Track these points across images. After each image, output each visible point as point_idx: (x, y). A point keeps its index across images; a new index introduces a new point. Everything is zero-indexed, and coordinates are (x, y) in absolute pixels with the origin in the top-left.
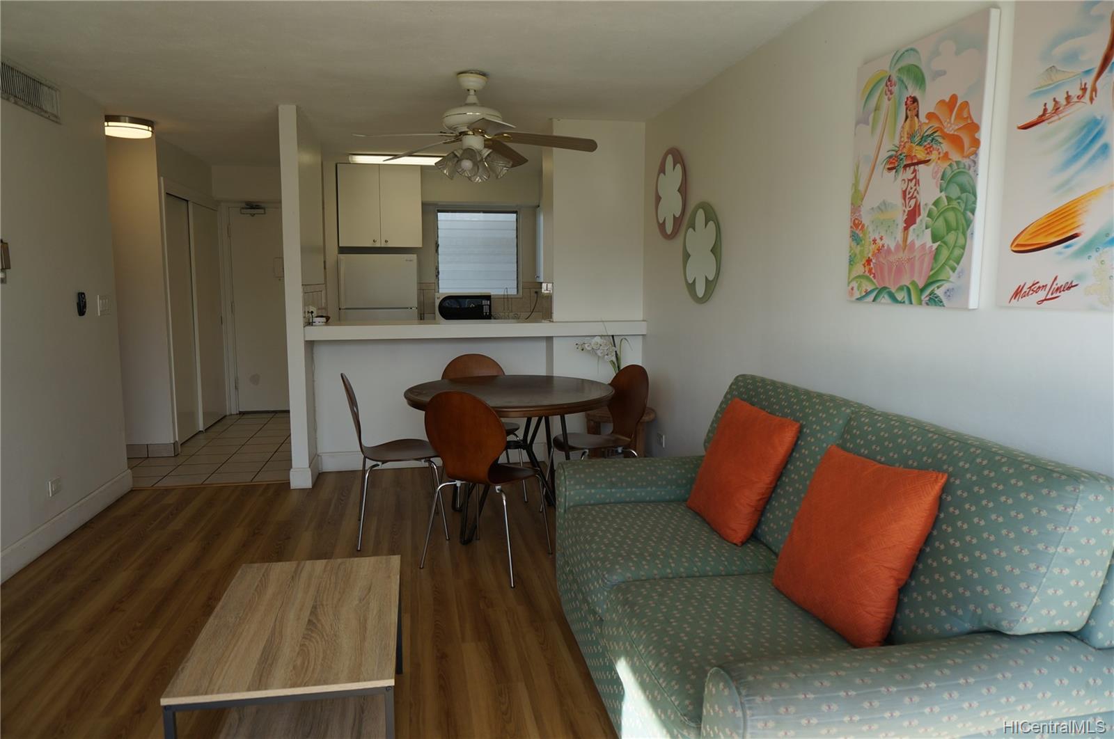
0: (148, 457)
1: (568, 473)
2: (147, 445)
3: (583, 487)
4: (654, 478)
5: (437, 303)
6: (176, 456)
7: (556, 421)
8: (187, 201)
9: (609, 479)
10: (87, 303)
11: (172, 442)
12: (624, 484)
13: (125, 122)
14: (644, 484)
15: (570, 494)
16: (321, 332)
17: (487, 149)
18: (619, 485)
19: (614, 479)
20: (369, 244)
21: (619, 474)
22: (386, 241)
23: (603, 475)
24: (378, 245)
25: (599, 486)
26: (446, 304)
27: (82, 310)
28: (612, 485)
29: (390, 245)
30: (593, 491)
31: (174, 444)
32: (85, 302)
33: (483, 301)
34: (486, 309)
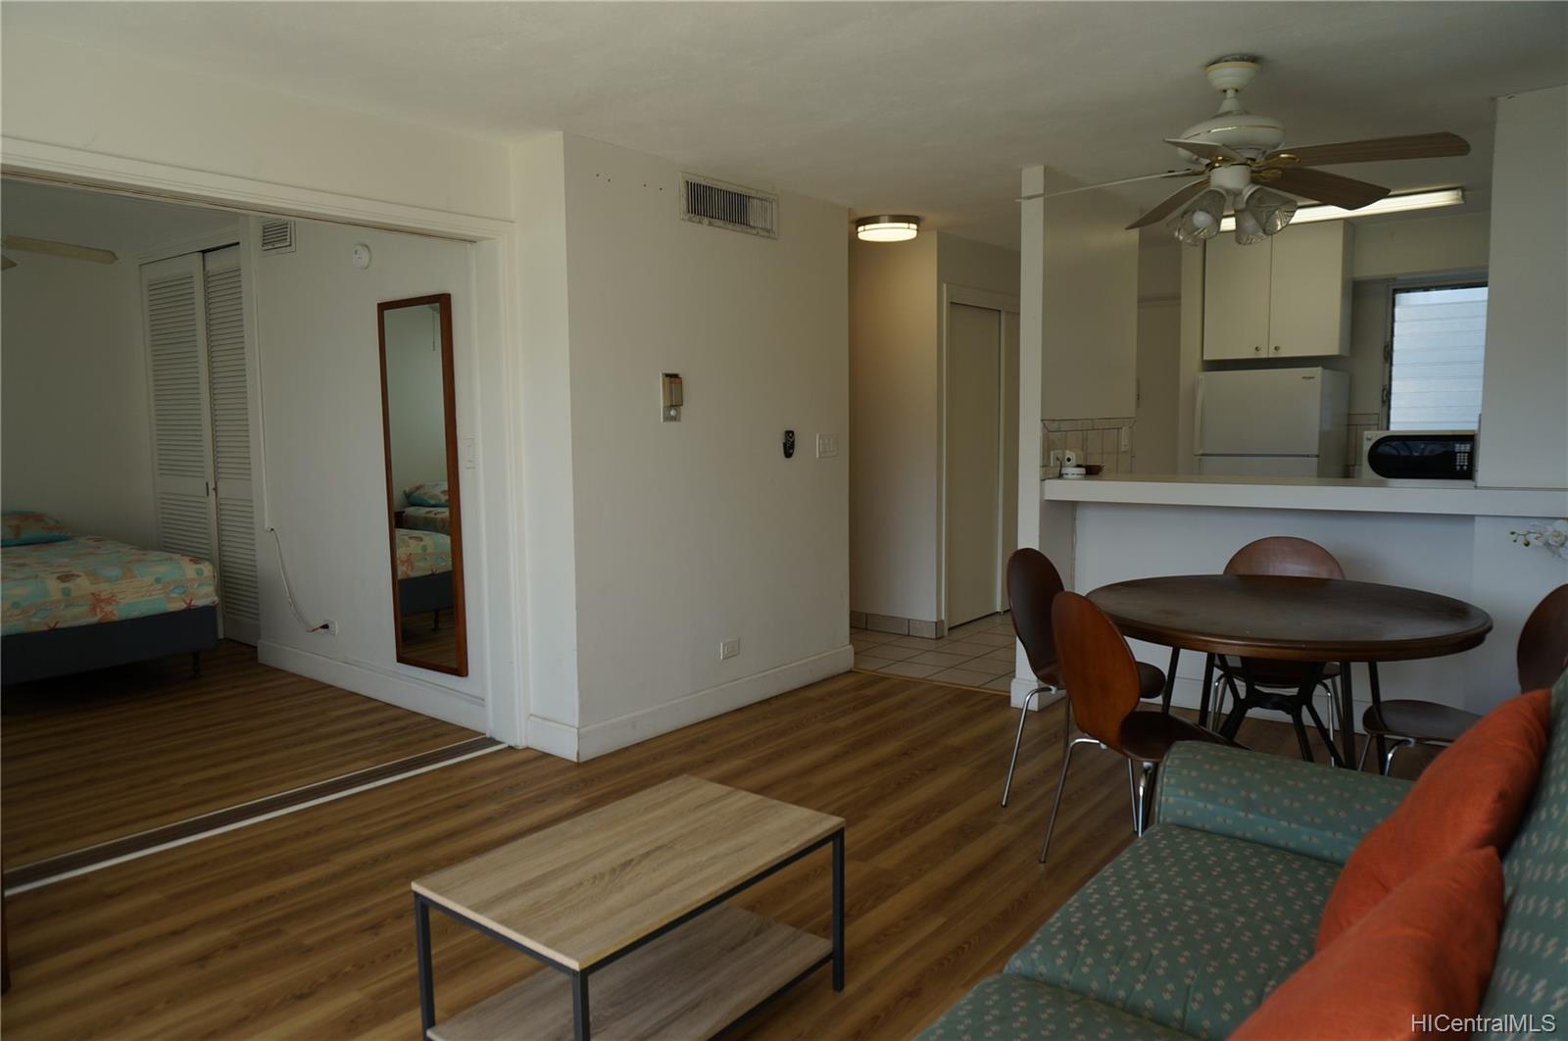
0: (909, 635)
1: (1172, 762)
2: (909, 620)
3: (1191, 794)
4: (1342, 814)
5: (1367, 447)
6: (937, 639)
7: (1359, 671)
8: (1000, 311)
9: (1243, 793)
10: (796, 443)
11: (935, 620)
12: (1273, 811)
13: (884, 222)
14: (1317, 820)
15: (1167, 800)
16: (1074, 487)
17: (1250, 186)
18: (1264, 810)
19: (1253, 796)
20: (1247, 353)
21: (1267, 788)
22: (1276, 348)
23: (1234, 781)
24: (1263, 355)
25: (1222, 800)
26: (1385, 449)
27: (789, 449)
28: (1250, 806)
29: (1284, 353)
30: (1210, 807)
31: (936, 623)
32: (793, 441)
33: (1458, 445)
34: (1461, 461)
